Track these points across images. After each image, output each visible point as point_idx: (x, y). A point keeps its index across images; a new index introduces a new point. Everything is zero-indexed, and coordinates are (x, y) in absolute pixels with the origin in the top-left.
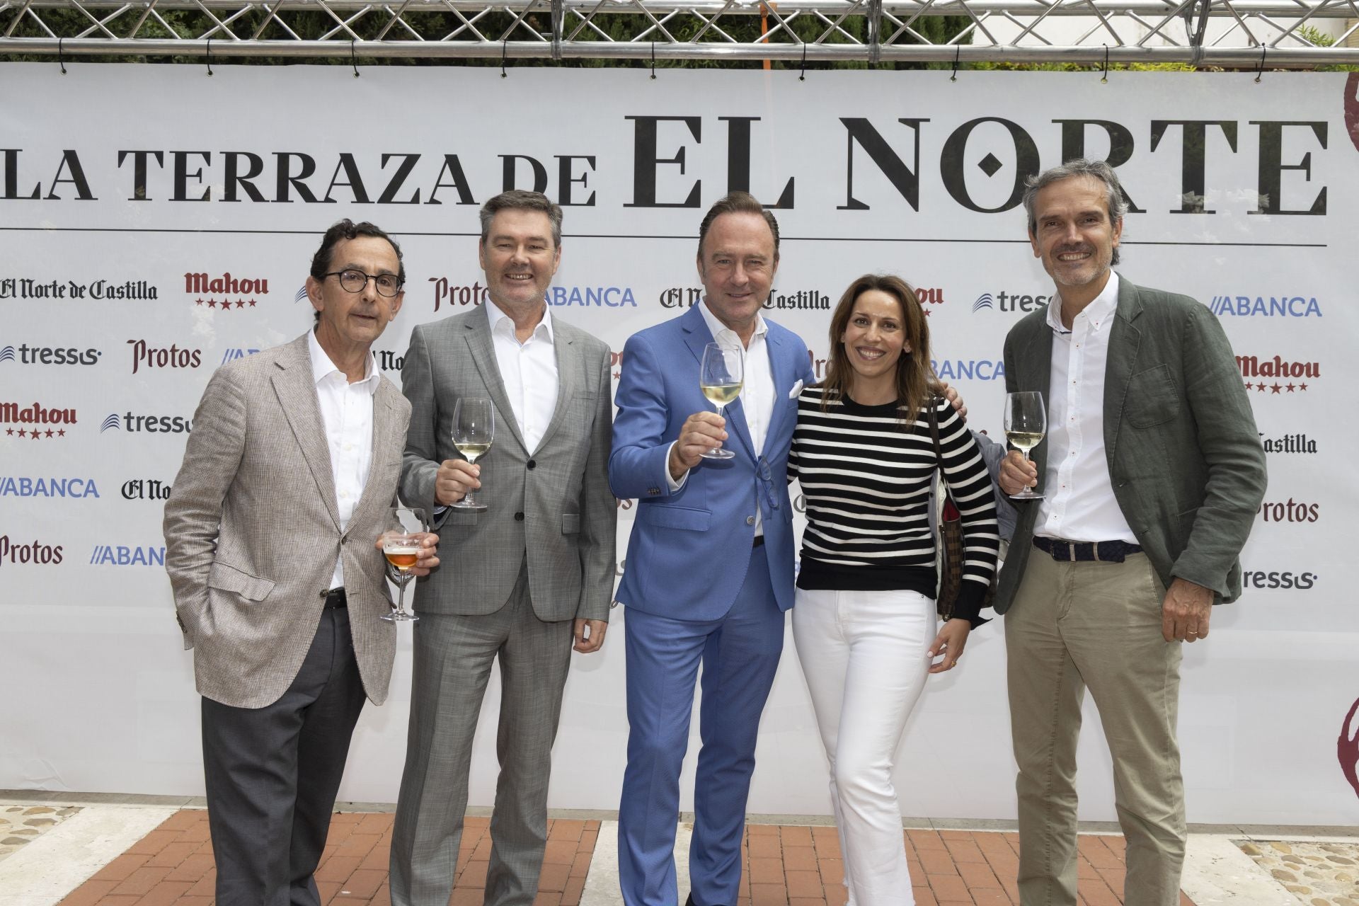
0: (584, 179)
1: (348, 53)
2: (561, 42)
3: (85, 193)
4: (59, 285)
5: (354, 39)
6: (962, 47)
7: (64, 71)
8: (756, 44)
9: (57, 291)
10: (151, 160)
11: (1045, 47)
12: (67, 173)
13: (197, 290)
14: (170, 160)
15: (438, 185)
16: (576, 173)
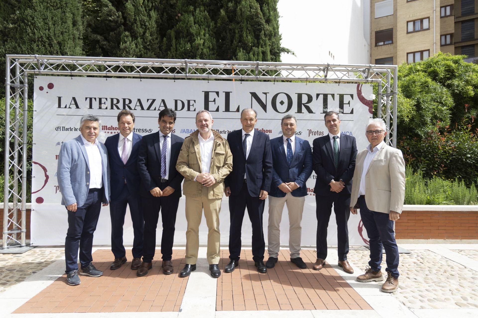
0: (193, 105)
1: (139, 76)
2: (188, 75)
3: (77, 107)
4: (71, 128)
5: (140, 73)
6: (276, 77)
7: (72, 79)
8: (231, 75)
9: (71, 130)
10: (93, 100)
11: (293, 77)
12: (73, 102)
13: (105, 130)
14: (98, 100)
15: (160, 106)
16: (191, 104)
